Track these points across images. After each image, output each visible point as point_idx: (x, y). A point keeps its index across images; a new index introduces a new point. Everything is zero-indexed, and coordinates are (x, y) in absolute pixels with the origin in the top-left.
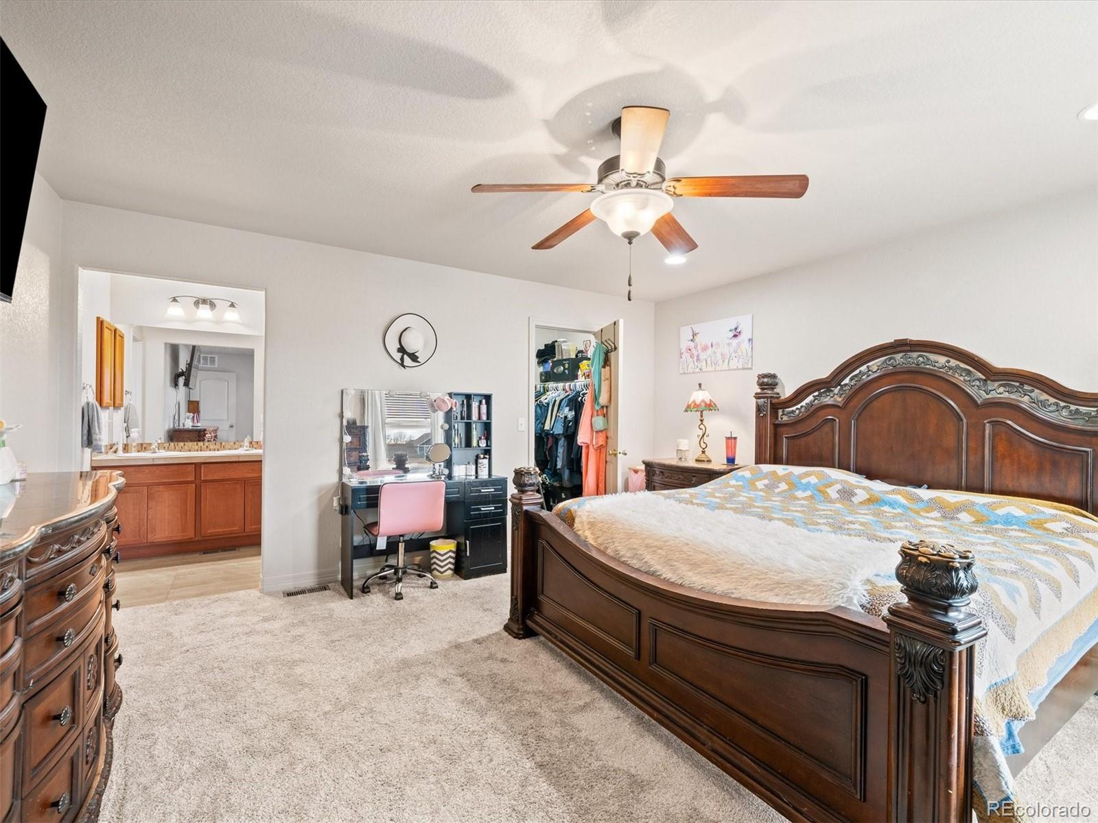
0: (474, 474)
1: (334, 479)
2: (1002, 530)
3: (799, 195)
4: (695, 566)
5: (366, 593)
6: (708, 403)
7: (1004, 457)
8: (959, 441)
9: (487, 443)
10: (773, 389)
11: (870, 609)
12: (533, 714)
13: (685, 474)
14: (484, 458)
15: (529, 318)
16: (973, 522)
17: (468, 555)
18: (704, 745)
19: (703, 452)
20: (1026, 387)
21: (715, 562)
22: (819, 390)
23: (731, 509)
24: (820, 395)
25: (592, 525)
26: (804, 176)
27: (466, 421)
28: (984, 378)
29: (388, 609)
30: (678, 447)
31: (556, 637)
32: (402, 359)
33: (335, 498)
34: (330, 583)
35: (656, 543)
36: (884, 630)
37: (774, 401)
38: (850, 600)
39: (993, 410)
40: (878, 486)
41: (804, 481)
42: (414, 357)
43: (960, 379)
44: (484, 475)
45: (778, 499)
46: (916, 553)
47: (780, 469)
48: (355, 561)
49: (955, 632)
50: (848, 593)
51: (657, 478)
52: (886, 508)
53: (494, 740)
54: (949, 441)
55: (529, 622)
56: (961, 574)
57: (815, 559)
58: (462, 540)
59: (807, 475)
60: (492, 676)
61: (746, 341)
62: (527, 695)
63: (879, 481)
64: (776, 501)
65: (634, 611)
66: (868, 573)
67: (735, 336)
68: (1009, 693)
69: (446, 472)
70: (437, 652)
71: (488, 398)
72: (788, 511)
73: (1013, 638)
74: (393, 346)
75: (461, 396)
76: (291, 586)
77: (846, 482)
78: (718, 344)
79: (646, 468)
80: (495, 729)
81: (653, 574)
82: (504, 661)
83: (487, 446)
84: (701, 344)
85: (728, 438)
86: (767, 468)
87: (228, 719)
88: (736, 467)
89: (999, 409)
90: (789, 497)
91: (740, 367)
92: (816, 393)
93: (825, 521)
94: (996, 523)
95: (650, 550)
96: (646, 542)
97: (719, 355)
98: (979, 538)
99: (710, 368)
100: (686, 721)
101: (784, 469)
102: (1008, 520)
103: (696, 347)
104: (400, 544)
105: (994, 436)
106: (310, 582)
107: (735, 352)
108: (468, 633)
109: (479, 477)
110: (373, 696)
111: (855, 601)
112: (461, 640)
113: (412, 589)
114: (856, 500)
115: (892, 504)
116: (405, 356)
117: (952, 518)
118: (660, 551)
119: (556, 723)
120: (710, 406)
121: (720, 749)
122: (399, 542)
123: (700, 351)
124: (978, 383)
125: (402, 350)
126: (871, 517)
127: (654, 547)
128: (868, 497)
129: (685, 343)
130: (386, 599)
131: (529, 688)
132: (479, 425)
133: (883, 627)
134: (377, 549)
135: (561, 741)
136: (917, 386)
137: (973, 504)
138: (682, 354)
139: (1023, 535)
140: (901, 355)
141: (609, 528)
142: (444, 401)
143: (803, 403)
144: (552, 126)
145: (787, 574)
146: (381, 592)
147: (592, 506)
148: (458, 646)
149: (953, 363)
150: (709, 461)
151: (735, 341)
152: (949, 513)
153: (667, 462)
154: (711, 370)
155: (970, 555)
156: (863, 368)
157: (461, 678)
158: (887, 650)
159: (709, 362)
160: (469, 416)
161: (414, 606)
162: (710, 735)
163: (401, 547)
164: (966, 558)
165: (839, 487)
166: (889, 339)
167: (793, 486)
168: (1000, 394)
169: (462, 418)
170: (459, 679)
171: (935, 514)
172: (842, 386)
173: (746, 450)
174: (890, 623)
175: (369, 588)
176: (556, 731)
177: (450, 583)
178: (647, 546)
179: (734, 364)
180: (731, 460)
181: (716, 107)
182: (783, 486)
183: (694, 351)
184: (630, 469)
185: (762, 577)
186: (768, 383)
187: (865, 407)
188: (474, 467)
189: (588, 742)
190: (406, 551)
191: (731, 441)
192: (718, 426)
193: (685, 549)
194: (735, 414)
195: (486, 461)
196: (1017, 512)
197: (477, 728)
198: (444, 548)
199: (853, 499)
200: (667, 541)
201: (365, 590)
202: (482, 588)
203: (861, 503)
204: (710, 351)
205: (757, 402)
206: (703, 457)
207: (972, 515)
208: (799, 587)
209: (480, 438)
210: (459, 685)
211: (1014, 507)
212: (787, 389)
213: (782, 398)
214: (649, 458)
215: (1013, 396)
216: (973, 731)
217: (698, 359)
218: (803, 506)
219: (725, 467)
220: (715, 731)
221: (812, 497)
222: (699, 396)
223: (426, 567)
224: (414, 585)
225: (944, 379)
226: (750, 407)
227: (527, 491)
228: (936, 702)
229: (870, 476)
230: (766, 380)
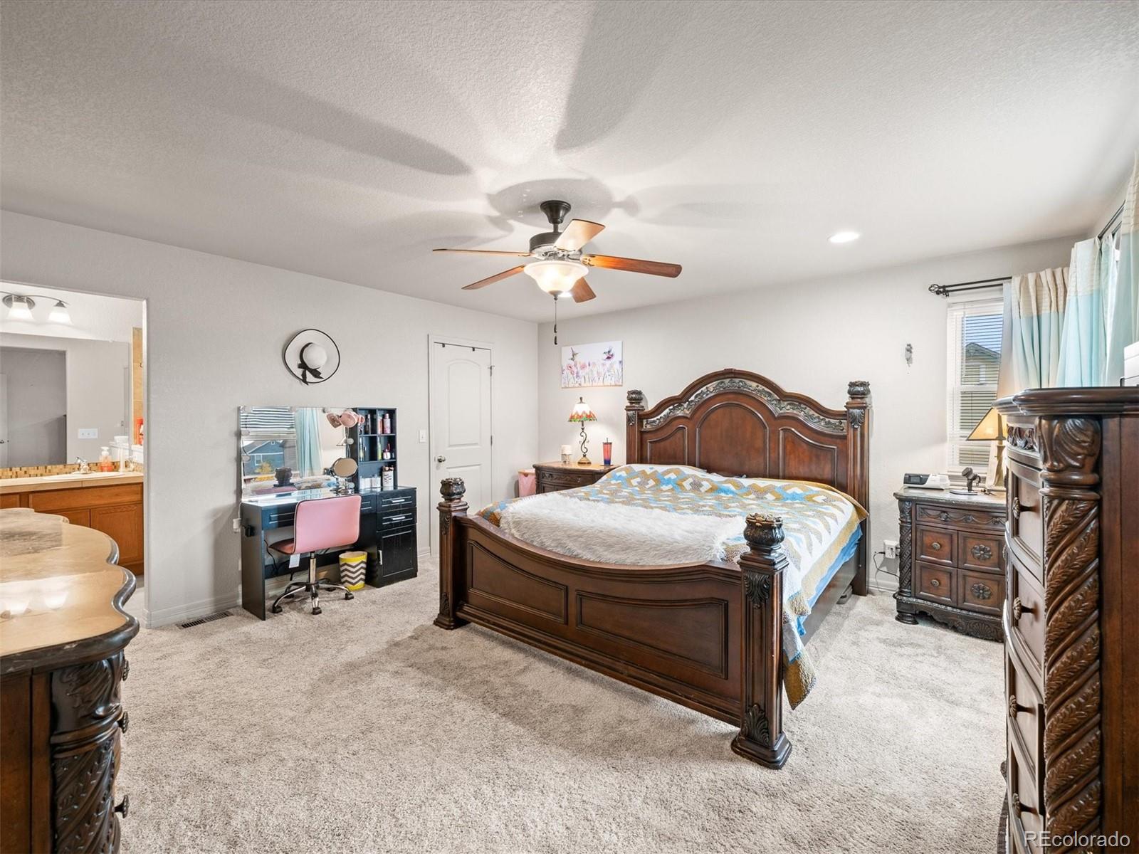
0: (380, 486)
1: (231, 500)
2: (791, 503)
3: (675, 276)
4: (609, 546)
5: (277, 613)
6: (589, 414)
7: (790, 454)
8: (765, 442)
9: (391, 455)
10: (639, 403)
11: (727, 559)
12: (485, 682)
13: (572, 475)
14: (389, 470)
15: (428, 336)
16: (774, 500)
17: (381, 563)
18: (622, 674)
19: (584, 456)
20: (802, 406)
21: (624, 542)
22: (673, 405)
23: (620, 502)
24: (674, 409)
25: (517, 524)
26: (680, 266)
27: (370, 435)
28: (778, 398)
29: (310, 624)
30: (562, 451)
31: (488, 622)
32: (304, 375)
33: (234, 520)
34: (229, 608)
35: (576, 534)
36: (737, 570)
37: (641, 413)
38: (715, 556)
39: (784, 421)
40: (716, 478)
41: (666, 477)
42: (316, 373)
43: (764, 399)
44: (389, 486)
45: (649, 492)
46: (755, 521)
47: (648, 468)
48: (267, 582)
49: (774, 564)
50: (714, 552)
51: (547, 481)
52: (723, 494)
53: (459, 706)
54: (759, 443)
55: (459, 614)
56: (777, 531)
57: (691, 533)
58: (373, 550)
59: (668, 472)
60: (439, 662)
61: (618, 362)
62: (475, 671)
63: (715, 474)
64: (648, 494)
65: (563, 588)
66: (723, 538)
67: (608, 358)
68: (799, 600)
69: (352, 485)
70: (379, 652)
71: (392, 413)
72: (660, 500)
73: (800, 569)
74: (293, 361)
75: (364, 411)
76: (184, 617)
77: (695, 476)
78: (594, 364)
79: (536, 472)
80: (458, 698)
81: (575, 557)
82: (444, 648)
83: (391, 458)
84: (580, 363)
85: (605, 444)
86: (637, 467)
87: (186, 742)
88: (612, 467)
89: (787, 421)
90: (657, 489)
91: (613, 384)
92: (671, 407)
93: (686, 506)
94: (787, 499)
95: (572, 539)
96: (568, 533)
97: (595, 373)
98: (779, 510)
99: (588, 384)
100: (607, 661)
101: (651, 469)
102: (794, 497)
103: (575, 365)
104: (311, 560)
105: (785, 439)
106: (206, 611)
107: (608, 371)
108: (402, 632)
109: (385, 489)
110: (334, 696)
111: (718, 557)
112: (398, 639)
113: (327, 603)
114: (703, 489)
115: (726, 491)
116: (307, 371)
117: (762, 498)
118: (580, 539)
119: (506, 685)
120: (590, 417)
121: (634, 674)
122: (310, 558)
123: (579, 368)
124: (775, 402)
125: (303, 365)
126: (714, 501)
127: (575, 536)
128: (710, 486)
129: (566, 361)
130: (302, 616)
131: (474, 665)
132: (382, 438)
133: (738, 568)
134: (290, 567)
135: (514, 696)
136: (739, 403)
137: (774, 487)
138: (563, 371)
139: (801, 506)
140: (728, 380)
141: (534, 525)
142: (349, 416)
143: (662, 415)
144: (493, 199)
145: (675, 544)
146: (293, 609)
147: (515, 509)
148: (397, 644)
149: (761, 387)
150: (589, 463)
151: (608, 362)
152: (760, 494)
153: (556, 466)
154: (588, 385)
155: (781, 519)
156: (704, 389)
157: (411, 668)
158: (739, 582)
159: (587, 379)
160: (374, 431)
161: (337, 618)
162: (626, 666)
163: (313, 563)
164: (779, 521)
165: (691, 480)
166: (721, 368)
167: (659, 481)
168: (788, 410)
169: (366, 432)
170: (410, 669)
171: (752, 496)
172: (689, 402)
173: (619, 453)
174: (741, 564)
175: (280, 607)
176: (508, 690)
177: (364, 592)
178: (569, 536)
179: (608, 381)
180: (607, 462)
181: (619, 205)
182: (651, 483)
183: (574, 369)
184: (520, 473)
185: (658, 549)
186: (635, 397)
187: (705, 418)
188: (379, 479)
189: (535, 692)
190: (318, 565)
191: (608, 445)
192: (598, 434)
193: (600, 535)
194: (610, 423)
195: (391, 473)
196: (799, 491)
197: (442, 701)
198: (355, 561)
199: (701, 489)
200: (585, 531)
201: (276, 610)
202: (398, 592)
203: (706, 492)
204: (587, 370)
205: (627, 414)
206: (584, 460)
207: (774, 495)
208: (683, 552)
209: (384, 451)
210: (412, 674)
211: (797, 488)
212: (650, 405)
213: (646, 411)
214: (536, 463)
215: (795, 412)
216: (783, 620)
217: (577, 376)
218: (668, 496)
219: (602, 468)
220: (630, 662)
221: (672, 489)
222: (580, 409)
223: (335, 580)
224: (326, 599)
225: (755, 398)
226: (623, 416)
227: (454, 499)
228: (765, 606)
229: (710, 470)
230: (634, 396)
